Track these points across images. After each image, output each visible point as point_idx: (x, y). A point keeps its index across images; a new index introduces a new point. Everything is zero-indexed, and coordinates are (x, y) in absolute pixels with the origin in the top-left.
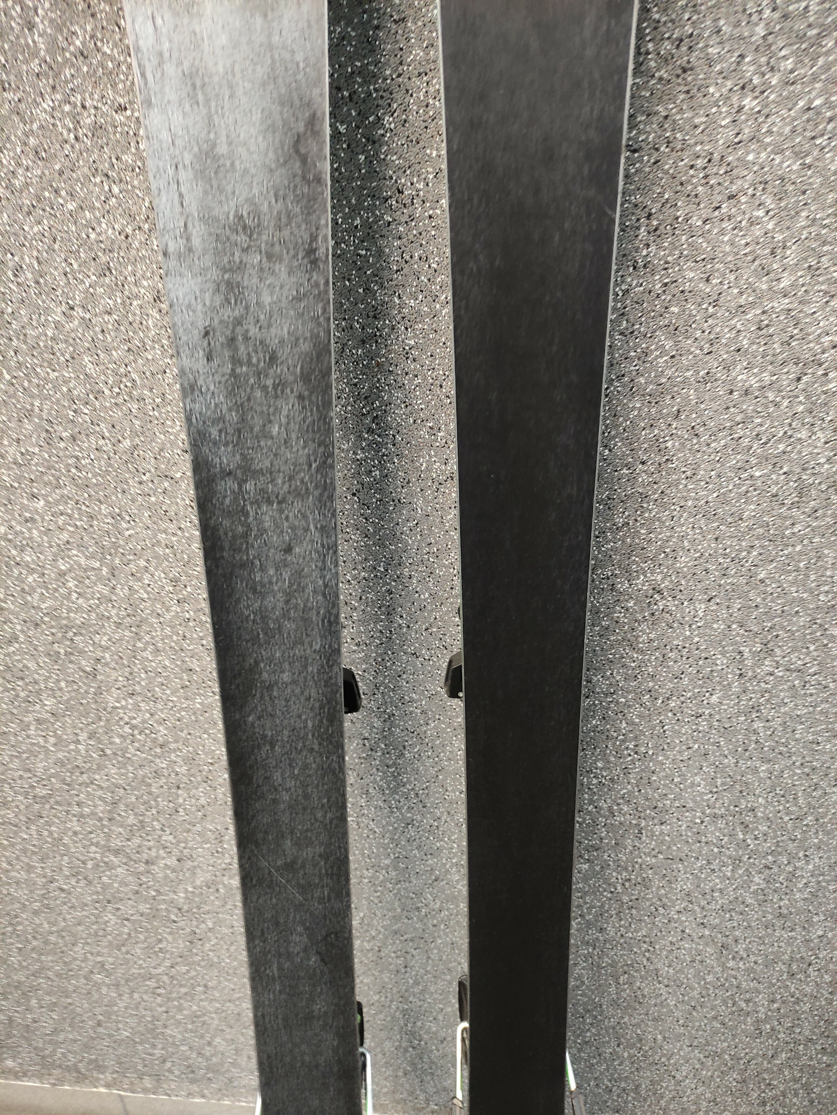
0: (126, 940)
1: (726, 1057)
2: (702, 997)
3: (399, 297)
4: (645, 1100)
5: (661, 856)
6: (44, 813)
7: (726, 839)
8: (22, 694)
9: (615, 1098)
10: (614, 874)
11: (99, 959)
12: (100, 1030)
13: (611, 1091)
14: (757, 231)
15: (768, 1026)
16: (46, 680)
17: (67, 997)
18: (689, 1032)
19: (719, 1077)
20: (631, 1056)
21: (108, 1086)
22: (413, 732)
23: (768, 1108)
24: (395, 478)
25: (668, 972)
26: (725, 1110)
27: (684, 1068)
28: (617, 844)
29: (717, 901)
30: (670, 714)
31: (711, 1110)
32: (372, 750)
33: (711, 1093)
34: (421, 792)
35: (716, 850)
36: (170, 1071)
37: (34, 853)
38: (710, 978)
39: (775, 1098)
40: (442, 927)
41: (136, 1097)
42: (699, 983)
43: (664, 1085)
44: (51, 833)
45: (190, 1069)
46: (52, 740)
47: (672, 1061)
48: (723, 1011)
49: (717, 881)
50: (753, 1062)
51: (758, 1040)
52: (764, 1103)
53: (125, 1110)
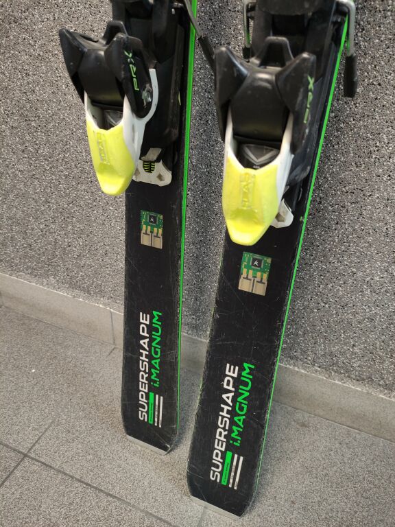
12: (106, 259)
17: (90, 226)
21: (104, 304)
53: (112, 326)
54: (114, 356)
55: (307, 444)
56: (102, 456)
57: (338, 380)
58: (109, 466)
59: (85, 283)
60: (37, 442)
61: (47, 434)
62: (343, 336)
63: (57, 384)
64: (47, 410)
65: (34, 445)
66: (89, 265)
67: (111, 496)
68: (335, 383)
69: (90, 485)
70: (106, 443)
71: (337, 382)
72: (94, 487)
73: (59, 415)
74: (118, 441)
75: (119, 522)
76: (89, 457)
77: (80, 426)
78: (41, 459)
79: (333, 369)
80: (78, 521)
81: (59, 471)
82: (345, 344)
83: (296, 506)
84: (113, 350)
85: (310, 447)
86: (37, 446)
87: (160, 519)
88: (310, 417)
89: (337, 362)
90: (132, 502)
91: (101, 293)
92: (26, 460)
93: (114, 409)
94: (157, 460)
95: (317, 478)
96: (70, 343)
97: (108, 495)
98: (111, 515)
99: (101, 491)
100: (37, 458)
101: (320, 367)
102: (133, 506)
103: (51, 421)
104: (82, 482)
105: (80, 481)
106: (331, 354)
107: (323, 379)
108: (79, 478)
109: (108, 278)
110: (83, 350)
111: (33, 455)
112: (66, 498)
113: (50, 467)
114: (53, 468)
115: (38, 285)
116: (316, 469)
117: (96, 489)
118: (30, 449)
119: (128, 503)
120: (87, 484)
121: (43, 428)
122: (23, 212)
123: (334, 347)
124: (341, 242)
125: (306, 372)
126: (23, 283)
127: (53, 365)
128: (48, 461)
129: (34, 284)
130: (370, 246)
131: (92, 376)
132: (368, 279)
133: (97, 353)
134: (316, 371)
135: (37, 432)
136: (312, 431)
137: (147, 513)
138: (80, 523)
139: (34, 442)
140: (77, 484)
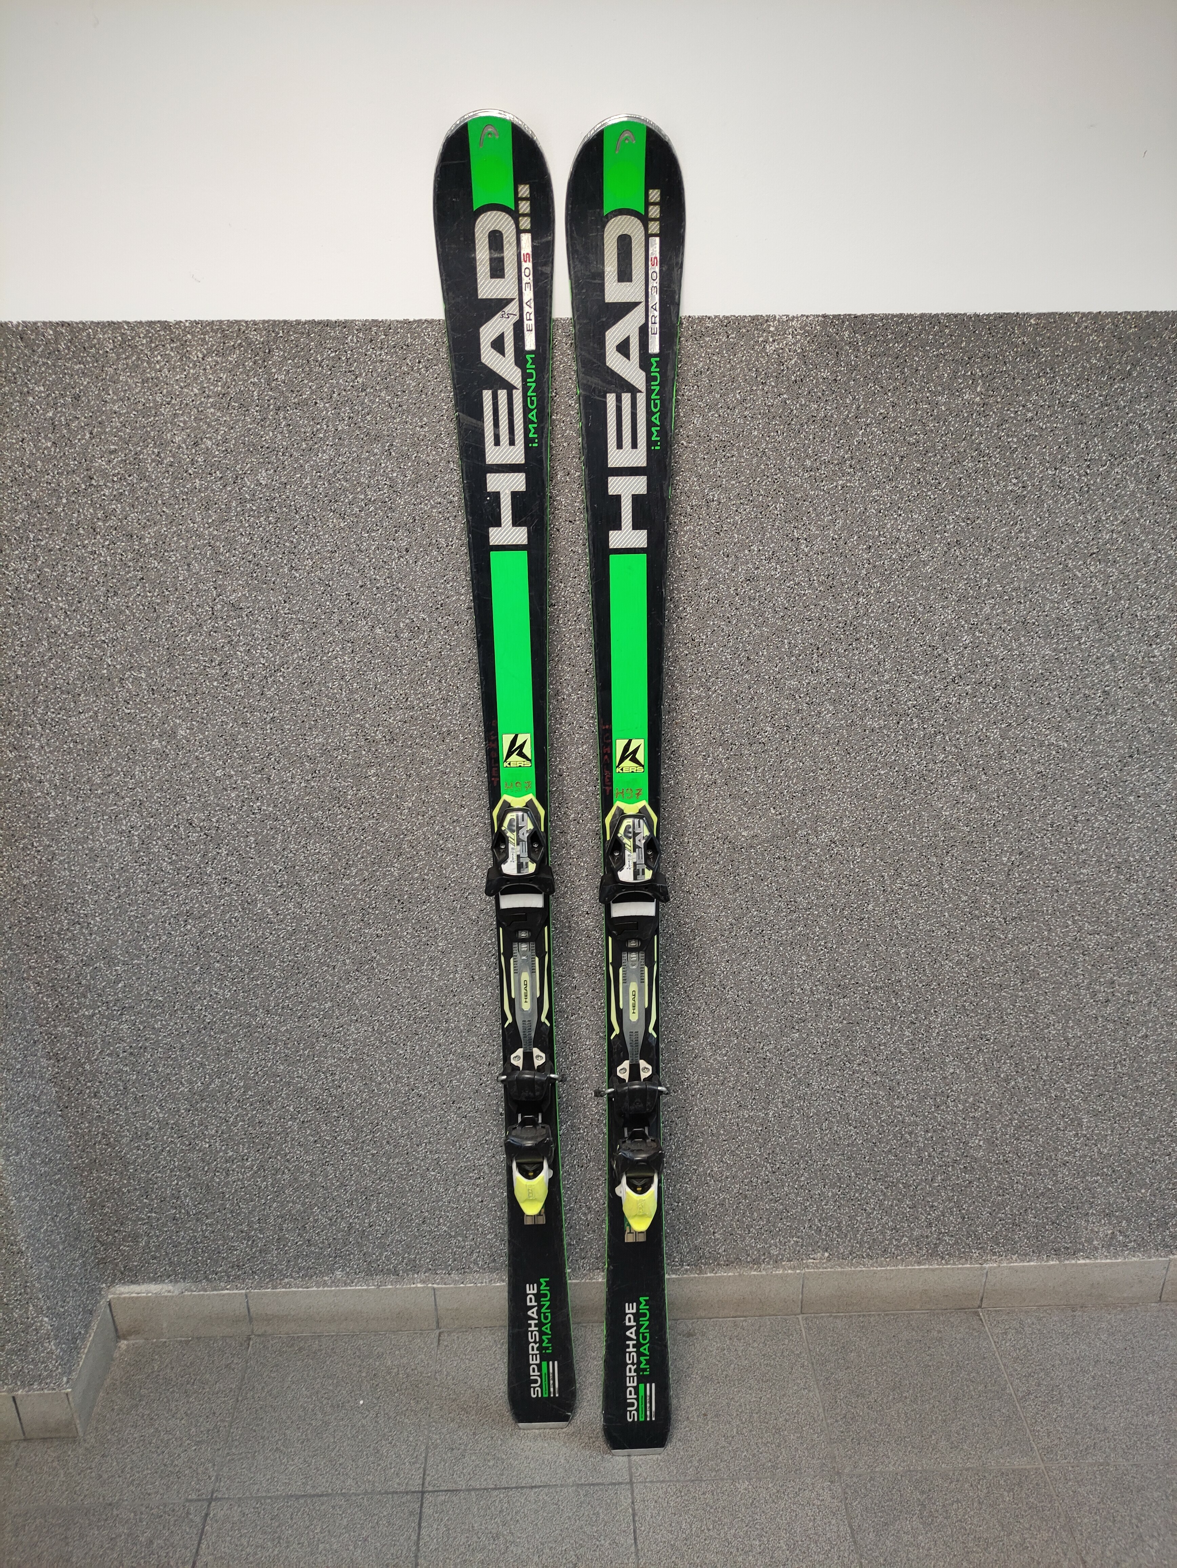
1: (901, 1185)
2: (880, 1134)
3: (690, 689)
4: (846, 1236)
5: (845, 1022)
6: (420, 1031)
7: (885, 1004)
8: (424, 939)
9: (824, 1237)
10: (816, 1039)
11: (436, 1156)
12: (424, 1227)
13: (820, 1230)
14: (871, 654)
15: (926, 1153)
16: (443, 928)
17: (403, 1197)
18: (873, 1166)
19: (896, 1205)
20: (834, 1195)
21: (423, 1282)
23: (934, 1229)
24: (682, 785)
25: (855, 1115)
26: (903, 1236)
27: (872, 1200)
28: (816, 1016)
29: (883, 1053)
30: (845, 920)
31: (894, 1238)
33: (892, 1221)
35: (879, 1013)
36: (475, 1263)
37: (405, 1065)
38: (884, 1117)
39: (937, 1219)
41: (447, 1289)
42: (877, 1122)
43: (859, 1219)
44: (421, 1046)
45: (492, 1258)
46: (437, 973)
47: (863, 1196)
48: (895, 1144)
49: (882, 1037)
50: (919, 1187)
51: (920, 1167)
52: (930, 1225)
53: (436, 1305)
54: (446, 1343)
55: (700, 1353)
56: (504, 1456)
57: (710, 1273)
58: (516, 1462)
59: (391, 1264)
60: (424, 1475)
61: (430, 1462)
62: (702, 1227)
63: (401, 1405)
64: (411, 1439)
65: (424, 1479)
66: (397, 1241)
67: (535, 1487)
68: (707, 1278)
69: (508, 1488)
70: (500, 1442)
71: (709, 1275)
72: (513, 1488)
73: (430, 1438)
74: (511, 1435)
75: (556, 1504)
76: (491, 1464)
77: (461, 1439)
78: (442, 1488)
79: (702, 1263)
80: (518, 1521)
81: (469, 1490)
82: (706, 1234)
83: (709, 1417)
84: (440, 1336)
85: (704, 1356)
86: (428, 1479)
87: (593, 1485)
88: (693, 1323)
89: (704, 1254)
90: (559, 1482)
91: (415, 1268)
92: (426, 1495)
93: (485, 1405)
94: (561, 1435)
95: (719, 1383)
96: (380, 1350)
97: (532, 1487)
98: (545, 1502)
99: (523, 1487)
100: (437, 1489)
101: (688, 1265)
102: (562, 1486)
103: (423, 1447)
104: (499, 1489)
105: (495, 1489)
106: (696, 1248)
107: (695, 1277)
108: (493, 1486)
109: (426, 1248)
110: (402, 1351)
111: (430, 1488)
112: (493, 1509)
113: (457, 1490)
114: (461, 1490)
115: (321, 1289)
116: (716, 1375)
117: (517, 1488)
118: (423, 1484)
119: (555, 1485)
120: (505, 1488)
121: (422, 1458)
122: (303, 1204)
123: (696, 1240)
124: (678, 1148)
125: (677, 1276)
126: (295, 1292)
127: (380, 1385)
128: (451, 1486)
129: (315, 1289)
130: (703, 1145)
131: (436, 1379)
132: (709, 1171)
133: (423, 1348)
134: (687, 1270)
135: (418, 1466)
136: (700, 1338)
137: (578, 1485)
138: (521, 1522)
139: (422, 1475)
140: (496, 1493)
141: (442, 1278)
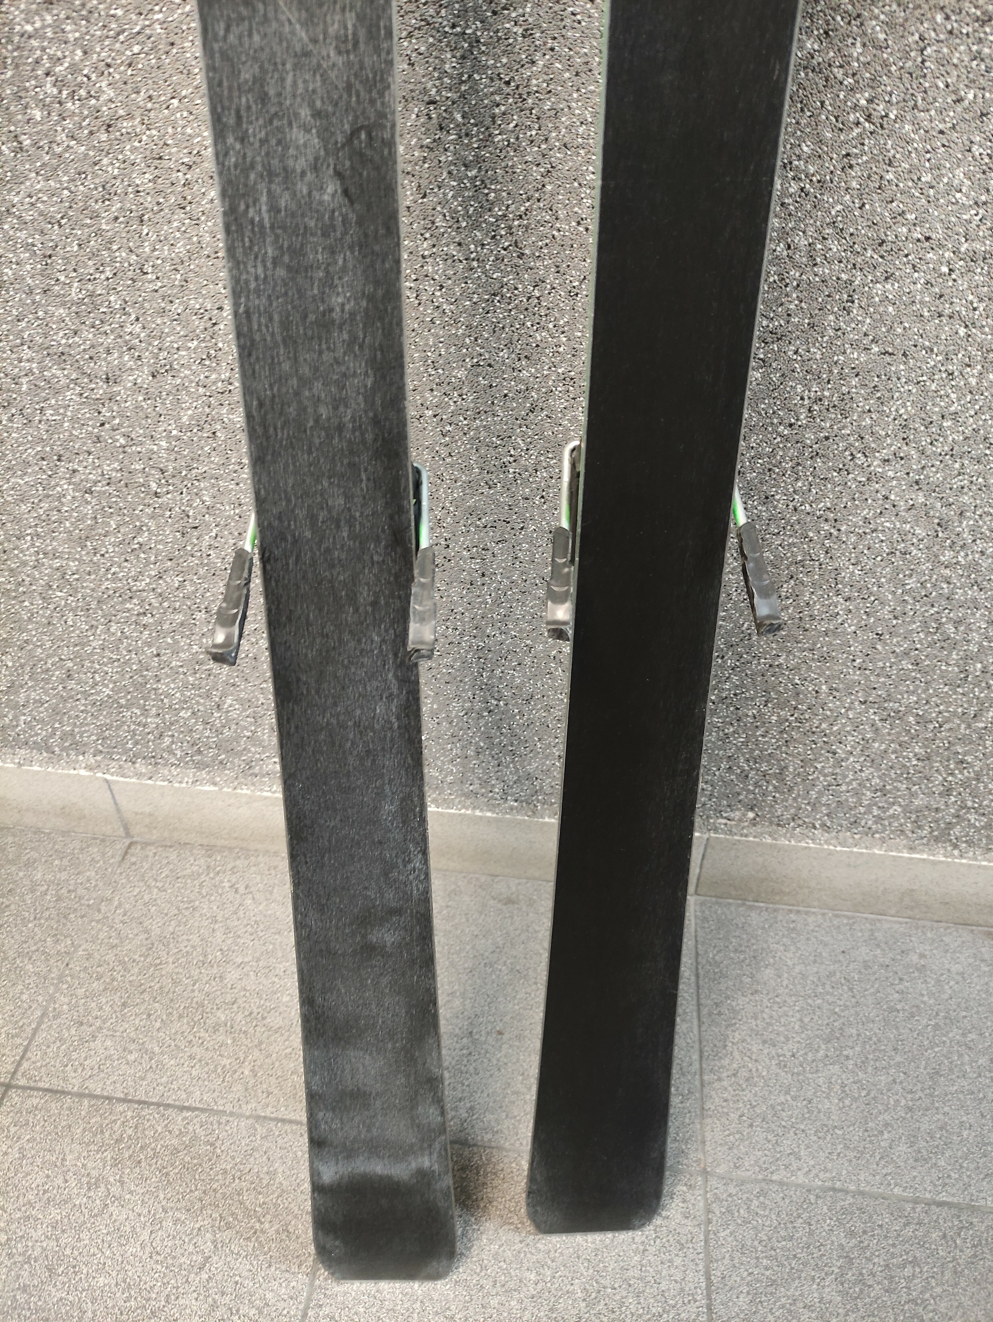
0: (92, 527)
1: (911, 719)
2: (896, 618)
4: (790, 790)
5: (875, 349)
7: (982, 306)
9: (751, 788)
10: (799, 388)
11: (57, 563)
12: (72, 684)
13: (747, 776)
15: (979, 666)
17: (21, 630)
18: (867, 678)
19: (895, 752)
20: (780, 722)
21: (89, 768)
22: (508, 83)
23: (953, 799)
25: (852, 573)
26: (894, 804)
27: (850, 738)
28: (812, 326)
29: (945, 437)
31: (875, 804)
32: (441, 129)
33: (879, 777)
34: (516, 223)
35: (962, 331)
36: (171, 752)
38: (912, 583)
39: (965, 784)
40: (537, 500)
41: (127, 783)
42: (894, 593)
43: (819, 766)
45: (196, 748)
47: (835, 728)
48: (920, 642)
49: (953, 396)
50: (946, 726)
51: (960, 690)
52: (948, 792)
53: (116, 804)
54: (134, 859)
55: (518, 932)
56: (156, 1049)
57: (549, 817)
58: (172, 1062)
59: (37, 734)
60: (22, 1057)
61: (39, 1039)
62: (539, 745)
63: (31, 942)
64: (24, 997)
65: (19, 1064)
66: (35, 701)
67: (188, 1109)
68: (545, 823)
69: (145, 1102)
70: (158, 1025)
71: (547, 820)
72: (152, 1104)
73: (52, 999)
74: (180, 1017)
75: (211, 1145)
76: (131, 1058)
77: (101, 1009)
78: (41, 1085)
79: (538, 801)
80: (139, 1162)
81: (81, 1095)
82: (547, 757)
83: (506, 1037)
84: (129, 847)
85: (523, 937)
86: (25, 1065)
87: (283, 1121)
88: (519, 884)
89: (542, 788)
90: (229, 1108)
91: (79, 748)
92: (12, 1093)
93: (158, 961)
94: (258, 1029)
95: (536, 983)
96: (35, 855)
97: (183, 1108)
98: (195, 1138)
99: (168, 1106)
100: (32, 1084)
101: (516, 801)
102: (232, 1114)
103: (39, 1013)
104: (130, 1101)
105: (124, 1101)
106: (528, 777)
107: (524, 821)
108: (122, 1096)
109: (85, 718)
110: (65, 862)
111: (22, 1082)
112: (107, 1134)
113: (63, 1092)
114: (69, 1093)
116: (535, 970)
117: (158, 1105)
118: (15, 1073)
119: (222, 1111)
120: (140, 1102)
121: (29, 1031)
123: (530, 765)
124: (497, 603)
125: (495, 815)
127: (12, 907)
128: (56, 1084)
131: (99, 911)
132: (554, 653)
133: (98, 862)
134: (512, 808)
135: (19, 1041)
136: (524, 909)
137: (258, 1118)
138: (143, 1164)
139: (18, 1058)
140: (121, 1107)
141: (120, 767)
